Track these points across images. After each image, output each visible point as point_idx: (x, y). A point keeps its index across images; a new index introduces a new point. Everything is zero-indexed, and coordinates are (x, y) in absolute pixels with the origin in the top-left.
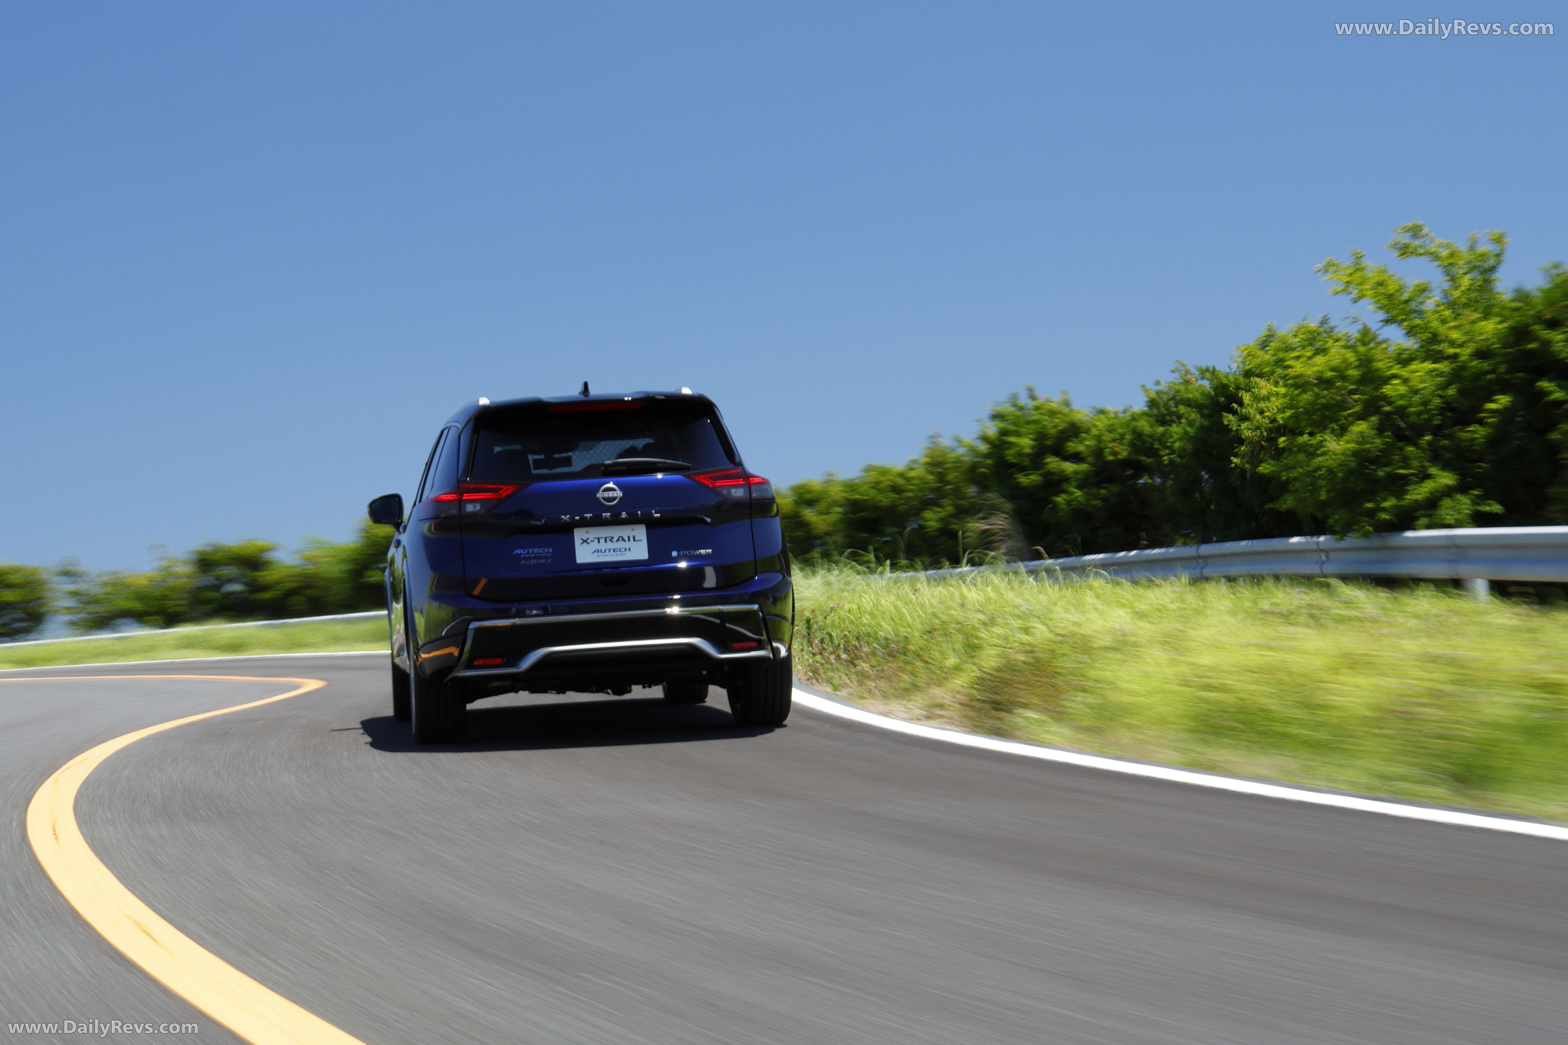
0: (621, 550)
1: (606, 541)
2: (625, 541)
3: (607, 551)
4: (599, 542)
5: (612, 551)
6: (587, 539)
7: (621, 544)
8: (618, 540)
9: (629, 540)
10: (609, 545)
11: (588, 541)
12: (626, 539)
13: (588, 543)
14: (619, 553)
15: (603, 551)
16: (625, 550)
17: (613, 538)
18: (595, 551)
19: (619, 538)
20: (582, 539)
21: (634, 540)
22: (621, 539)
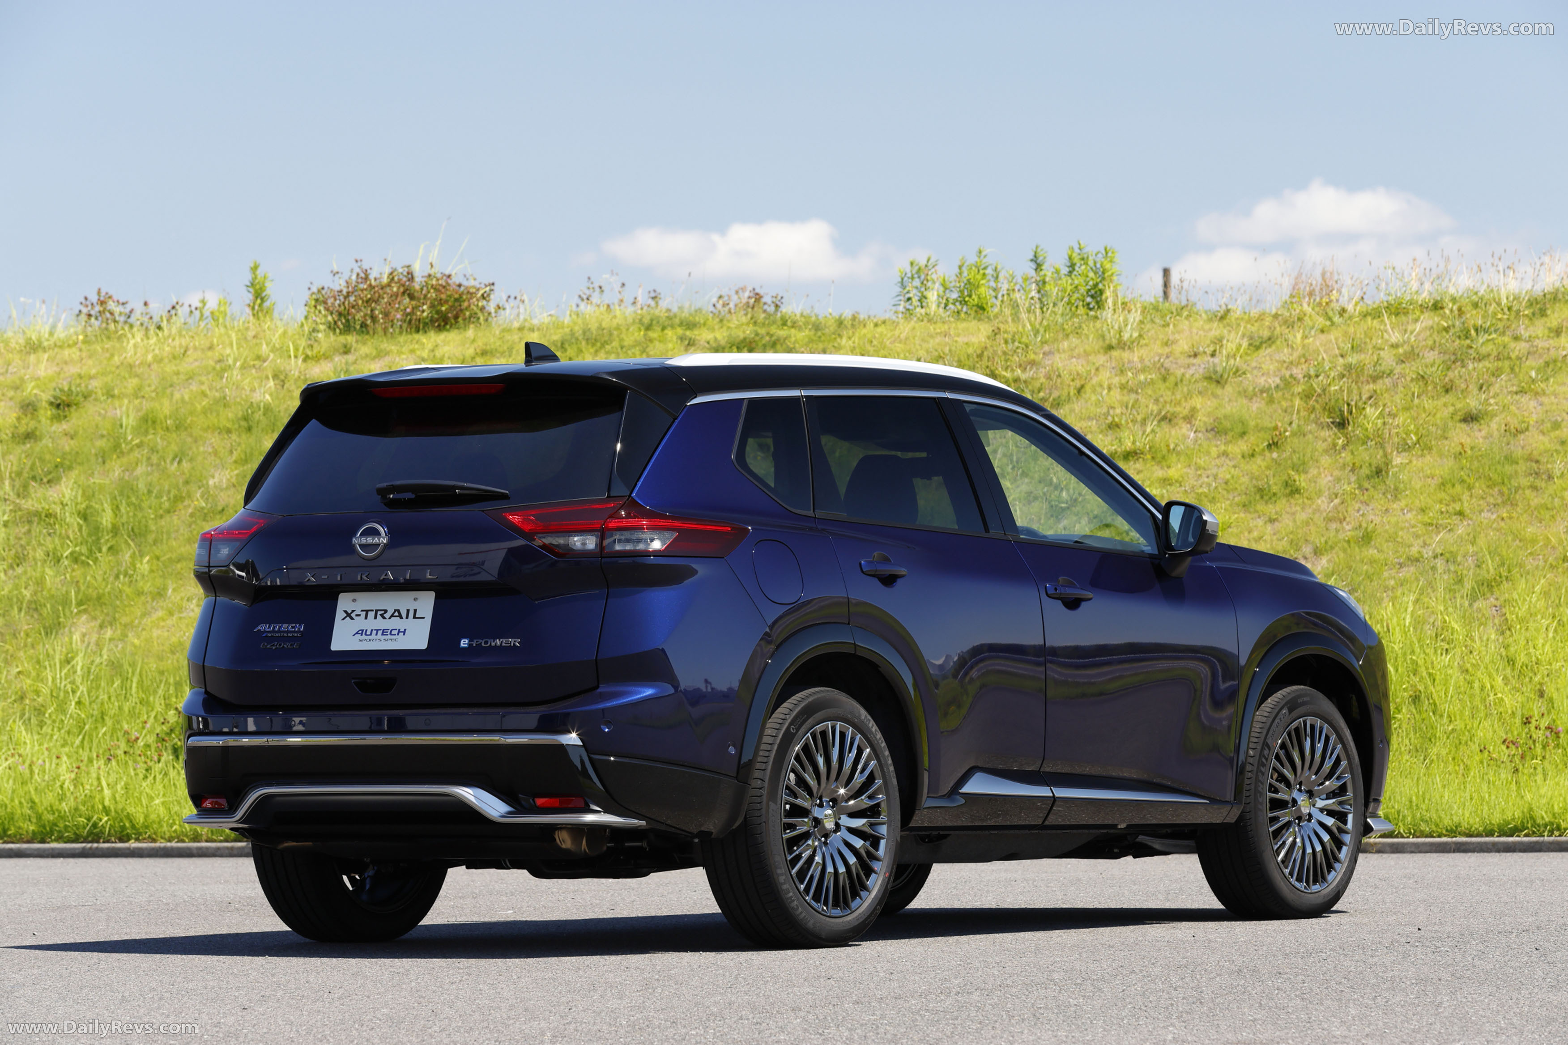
0: (393, 632)
1: (375, 618)
2: (401, 617)
3: (374, 632)
4: (366, 618)
5: (380, 632)
6: (353, 611)
7: (396, 623)
8: (392, 616)
9: (407, 617)
10: (381, 623)
11: (353, 615)
12: (404, 615)
13: (352, 618)
14: (390, 637)
15: (368, 633)
16: (399, 631)
17: (386, 611)
18: (357, 633)
19: (395, 611)
20: (346, 612)
21: (415, 617)
22: (396, 614)
